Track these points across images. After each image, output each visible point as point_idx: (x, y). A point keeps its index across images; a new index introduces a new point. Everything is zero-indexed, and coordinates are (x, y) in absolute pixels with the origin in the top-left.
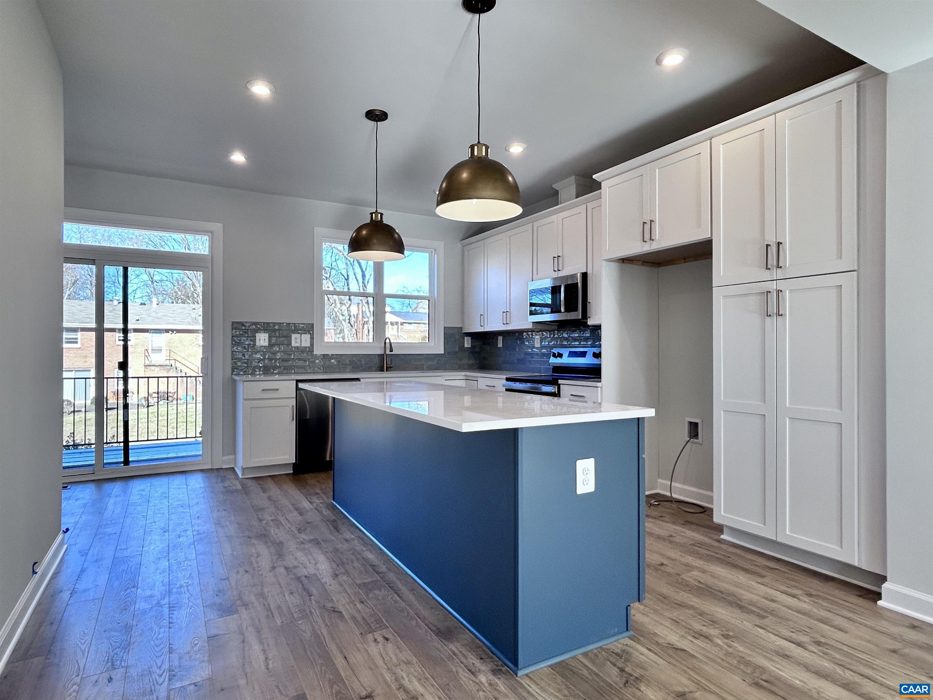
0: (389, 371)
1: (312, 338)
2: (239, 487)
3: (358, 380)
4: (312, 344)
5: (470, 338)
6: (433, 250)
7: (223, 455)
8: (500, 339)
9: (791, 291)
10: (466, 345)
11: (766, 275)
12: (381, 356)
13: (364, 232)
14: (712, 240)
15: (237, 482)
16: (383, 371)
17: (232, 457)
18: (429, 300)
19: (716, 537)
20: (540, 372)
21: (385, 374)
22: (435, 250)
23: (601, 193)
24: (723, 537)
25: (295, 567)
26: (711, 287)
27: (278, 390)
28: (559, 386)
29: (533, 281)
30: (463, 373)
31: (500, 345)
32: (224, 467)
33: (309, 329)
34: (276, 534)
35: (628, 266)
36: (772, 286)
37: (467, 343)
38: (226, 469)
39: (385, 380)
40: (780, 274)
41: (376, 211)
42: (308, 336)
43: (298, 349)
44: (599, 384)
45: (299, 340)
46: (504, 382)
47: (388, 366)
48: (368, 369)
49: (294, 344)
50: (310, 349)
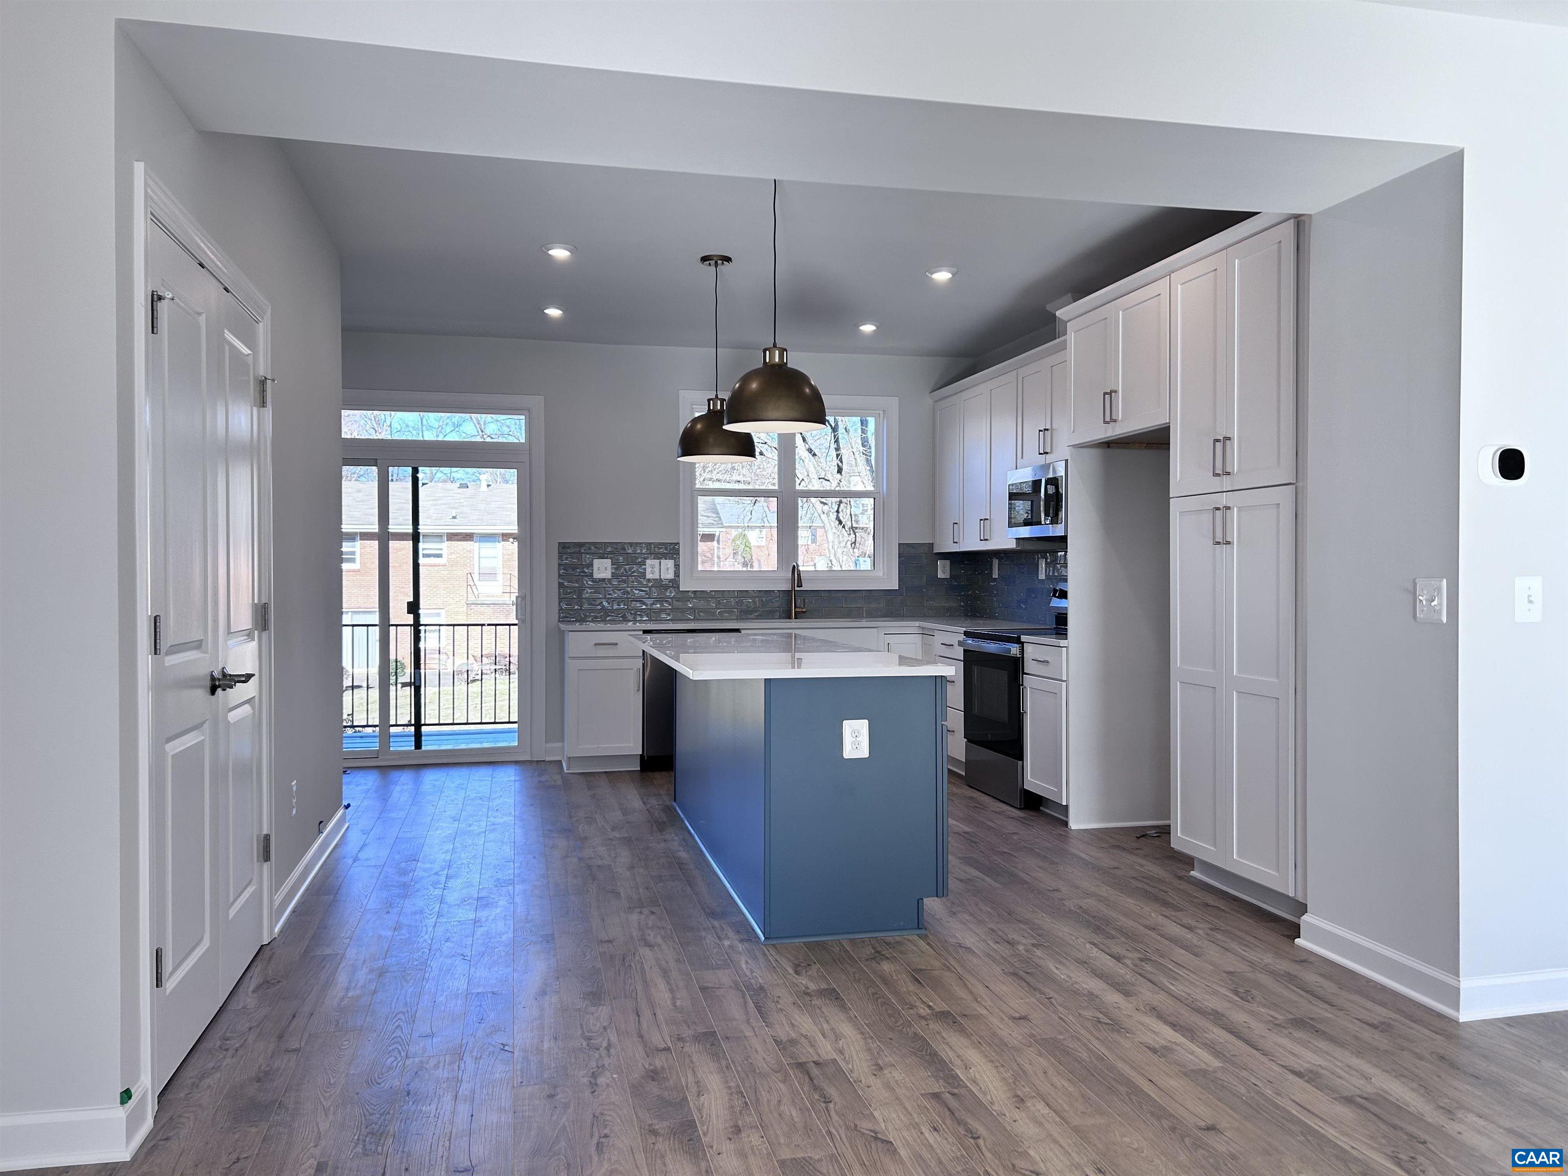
0: (800, 618)
1: (677, 566)
2: (560, 782)
3: (738, 630)
4: (677, 574)
5: (948, 562)
6: (882, 412)
7: (546, 742)
8: (996, 563)
9: (1239, 509)
10: (940, 575)
11: (1216, 484)
13: (698, 428)
14: (1169, 426)
15: (558, 777)
16: (790, 618)
17: (559, 744)
18: (874, 499)
21: (793, 623)
22: (884, 411)
23: (1065, 341)
24: (1192, 873)
26: (1168, 498)
27: (616, 644)
28: (1022, 643)
29: (1016, 469)
30: (917, 624)
31: (995, 575)
32: (548, 759)
33: (671, 551)
35: (1115, 452)
36: (1223, 500)
37: (943, 570)
38: (550, 762)
39: (794, 632)
40: (1226, 483)
41: (717, 396)
42: (669, 564)
43: (659, 584)
44: (1063, 643)
45: (657, 570)
46: (962, 637)
47: (798, 610)
48: (768, 615)
49: (649, 576)
50: (674, 583)
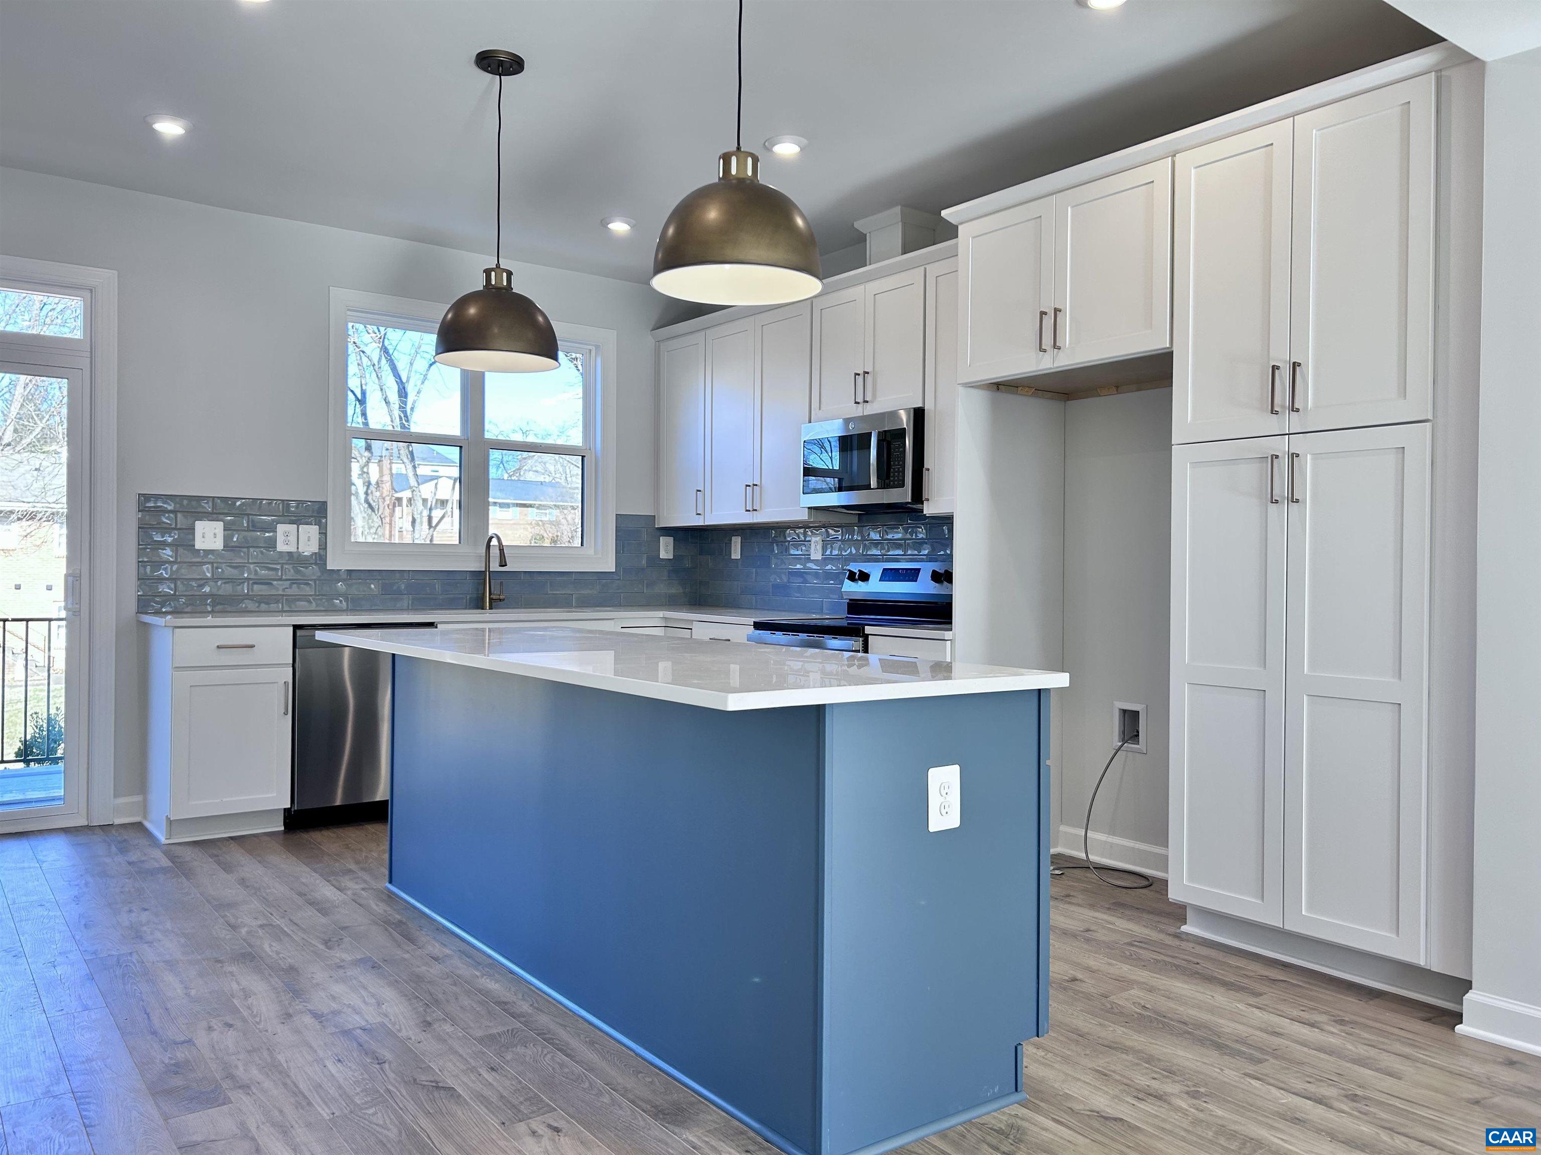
0: (496, 608)
1: (323, 533)
2: (165, 862)
3: (431, 625)
4: (323, 546)
5: (670, 540)
6: (594, 348)
7: (116, 796)
8: (736, 542)
9: (1316, 456)
10: (663, 555)
11: (1272, 424)
12: (479, 576)
13: (472, 311)
14: (1173, 352)
15: (157, 854)
16: (483, 608)
17: (138, 798)
18: (583, 457)
19: (1172, 930)
20: (822, 612)
21: (487, 615)
22: (597, 347)
23: (956, 245)
24: (1184, 928)
25: (335, 1013)
26: (1167, 446)
27: (252, 646)
28: (866, 637)
29: (810, 422)
30: (661, 614)
31: (736, 554)
32: (117, 821)
33: (316, 513)
34: (278, 953)
35: (1007, 398)
36: (1281, 446)
37: (666, 549)
38: (124, 826)
39: (487, 626)
40: (1295, 423)
41: (498, 266)
42: (313, 530)
43: (294, 558)
44: (948, 635)
45: (293, 538)
46: (750, 630)
47: (494, 597)
49: (281, 547)
50: (320, 558)
